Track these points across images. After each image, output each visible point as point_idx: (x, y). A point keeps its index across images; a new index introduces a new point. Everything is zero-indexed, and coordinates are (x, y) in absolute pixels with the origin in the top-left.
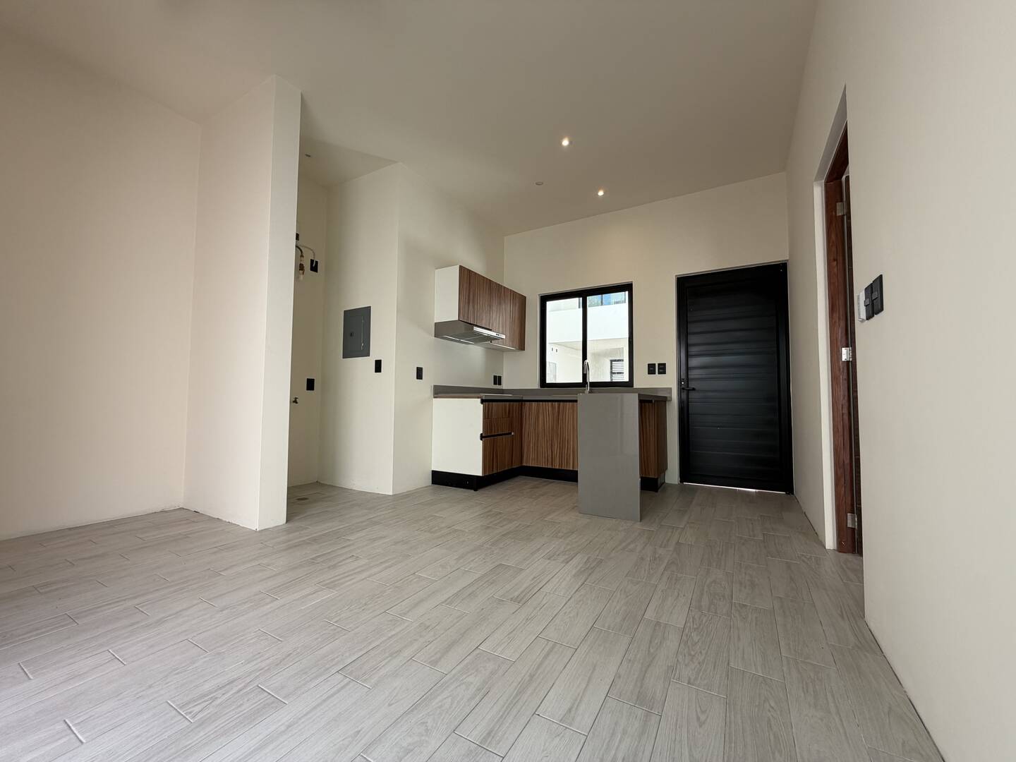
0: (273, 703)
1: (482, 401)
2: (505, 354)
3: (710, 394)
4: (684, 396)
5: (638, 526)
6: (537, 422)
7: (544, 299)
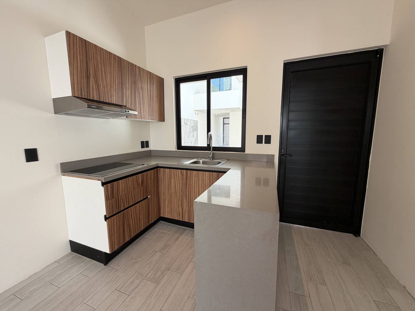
1: (103, 184)
2: (148, 125)
7: (179, 81)
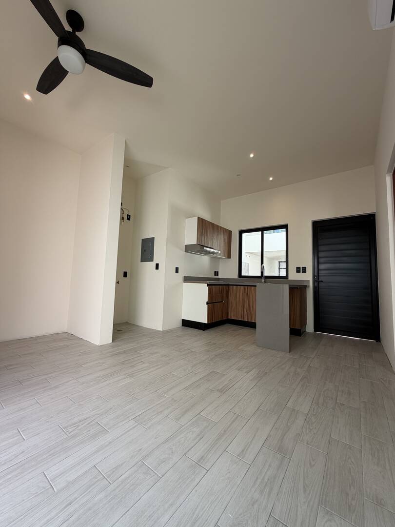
0: (103, 431)
1: (208, 285)
2: (220, 260)
3: (331, 284)
4: (316, 284)
5: (288, 355)
6: (236, 297)
7: (241, 233)
